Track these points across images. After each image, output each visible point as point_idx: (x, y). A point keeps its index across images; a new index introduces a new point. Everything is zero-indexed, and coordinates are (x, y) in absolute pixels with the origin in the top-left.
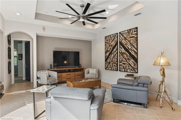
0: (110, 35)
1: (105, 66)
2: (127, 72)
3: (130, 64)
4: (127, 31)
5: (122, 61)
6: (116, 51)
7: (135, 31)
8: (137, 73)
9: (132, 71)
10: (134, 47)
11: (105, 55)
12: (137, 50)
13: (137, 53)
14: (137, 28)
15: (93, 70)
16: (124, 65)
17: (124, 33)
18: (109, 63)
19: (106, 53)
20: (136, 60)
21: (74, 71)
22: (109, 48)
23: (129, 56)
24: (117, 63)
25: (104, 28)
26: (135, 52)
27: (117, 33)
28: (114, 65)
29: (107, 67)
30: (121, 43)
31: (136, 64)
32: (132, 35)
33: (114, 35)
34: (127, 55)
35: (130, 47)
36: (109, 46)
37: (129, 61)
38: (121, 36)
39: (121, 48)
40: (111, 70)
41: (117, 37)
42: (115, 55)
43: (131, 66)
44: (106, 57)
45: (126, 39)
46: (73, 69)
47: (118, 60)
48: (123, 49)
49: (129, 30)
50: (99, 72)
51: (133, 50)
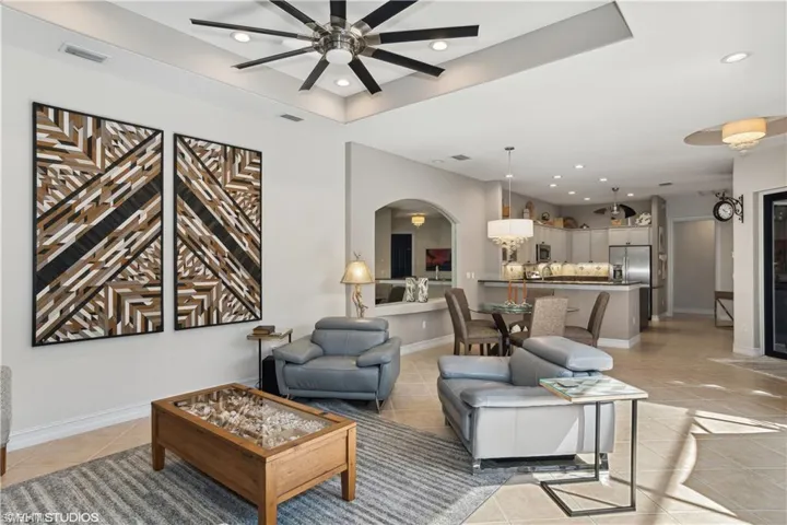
0: (97, 119)
2: (219, 323)
3: (231, 290)
5: (190, 277)
6: (148, 224)
8: (261, 318)
9: (241, 318)
10: (250, 222)
11: (36, 240)
12: (260, 233)
16: (204, 297)
17: (203, 149)
18: (89, 292)
20: (256, 272)
22: (87, 197)
23: (229, 257)
24: (155, 289)
26: (253, 241)
28: (137, 304)
30: (185, 191)
32: (240, 172)
33: (133, 129)
34: (218, 251)
35: (232, 220)
37: (231, 279)
39: (185, 213)
40: (111, 336)
42: (147, 245)
43: (237, 295)
44: (40, 252)
47: (161, 274)
48: (198, 221)
49: (228, 148)
51: (247, 235)
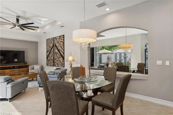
0: (50, 39)
1: (47, 63)
2: (59, 67)
3: (60, 61)
4: (59, 37)
5: (56, 59)
6: (53, 51)
7: (63, 38)
8: (64, 67)
9: (61, 66)
10: (62, 49)
11: (47, 54)
12: (64, 51)
13: (64, 53)
14: (64, 35)
15: (38, 66)
16: (57, 62)
17: (57, 38)
18: (49, 60)
19: (47, 52)
20: (63, 58)
21: (18, 67)
22: (49, 49)
24: (53, 60)
25: (45, 33)
26: (63, 52)
27: (54, 38)
28: (52, 62)
29: (48, 64)
30: (56, 46)
31: (63, 60)
32: (61, 40)
33: (52, 39)
34: (59, 54)
35: (60, 49)
36: (49, 47)
37: (60, 59)
39: (56, 49)
40: (50, 66)
41: (54, 41)
42: (53, 54)
43: (61, 62)
44: (47, 55)
45: (58, 43)
46: (18, 66)
47: (54, 58)
48: (57, 50)
50: (42, 68)
51: (62, 51)
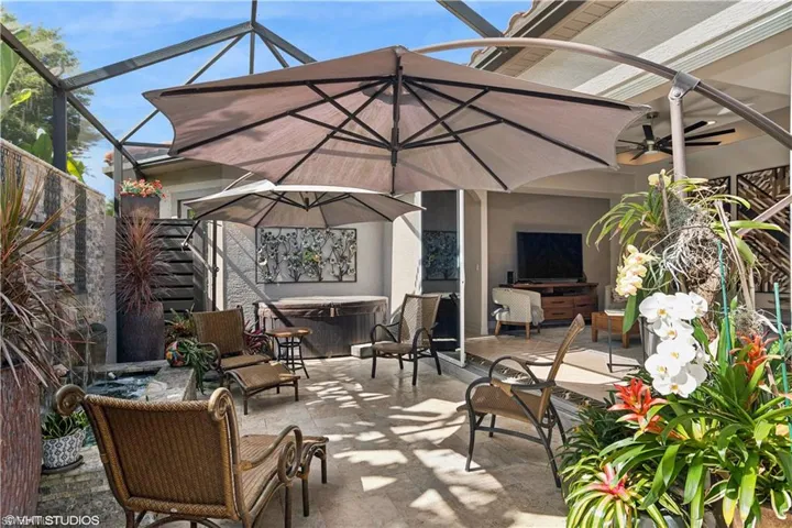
4: (769, 173)
17: (757, 178)
23: (779, 246)
27: (729, 178)
34: (769, 243)
38: (746, 186)
41: (729, 188)
45: (767, 195)
49: (779, 170)
